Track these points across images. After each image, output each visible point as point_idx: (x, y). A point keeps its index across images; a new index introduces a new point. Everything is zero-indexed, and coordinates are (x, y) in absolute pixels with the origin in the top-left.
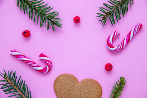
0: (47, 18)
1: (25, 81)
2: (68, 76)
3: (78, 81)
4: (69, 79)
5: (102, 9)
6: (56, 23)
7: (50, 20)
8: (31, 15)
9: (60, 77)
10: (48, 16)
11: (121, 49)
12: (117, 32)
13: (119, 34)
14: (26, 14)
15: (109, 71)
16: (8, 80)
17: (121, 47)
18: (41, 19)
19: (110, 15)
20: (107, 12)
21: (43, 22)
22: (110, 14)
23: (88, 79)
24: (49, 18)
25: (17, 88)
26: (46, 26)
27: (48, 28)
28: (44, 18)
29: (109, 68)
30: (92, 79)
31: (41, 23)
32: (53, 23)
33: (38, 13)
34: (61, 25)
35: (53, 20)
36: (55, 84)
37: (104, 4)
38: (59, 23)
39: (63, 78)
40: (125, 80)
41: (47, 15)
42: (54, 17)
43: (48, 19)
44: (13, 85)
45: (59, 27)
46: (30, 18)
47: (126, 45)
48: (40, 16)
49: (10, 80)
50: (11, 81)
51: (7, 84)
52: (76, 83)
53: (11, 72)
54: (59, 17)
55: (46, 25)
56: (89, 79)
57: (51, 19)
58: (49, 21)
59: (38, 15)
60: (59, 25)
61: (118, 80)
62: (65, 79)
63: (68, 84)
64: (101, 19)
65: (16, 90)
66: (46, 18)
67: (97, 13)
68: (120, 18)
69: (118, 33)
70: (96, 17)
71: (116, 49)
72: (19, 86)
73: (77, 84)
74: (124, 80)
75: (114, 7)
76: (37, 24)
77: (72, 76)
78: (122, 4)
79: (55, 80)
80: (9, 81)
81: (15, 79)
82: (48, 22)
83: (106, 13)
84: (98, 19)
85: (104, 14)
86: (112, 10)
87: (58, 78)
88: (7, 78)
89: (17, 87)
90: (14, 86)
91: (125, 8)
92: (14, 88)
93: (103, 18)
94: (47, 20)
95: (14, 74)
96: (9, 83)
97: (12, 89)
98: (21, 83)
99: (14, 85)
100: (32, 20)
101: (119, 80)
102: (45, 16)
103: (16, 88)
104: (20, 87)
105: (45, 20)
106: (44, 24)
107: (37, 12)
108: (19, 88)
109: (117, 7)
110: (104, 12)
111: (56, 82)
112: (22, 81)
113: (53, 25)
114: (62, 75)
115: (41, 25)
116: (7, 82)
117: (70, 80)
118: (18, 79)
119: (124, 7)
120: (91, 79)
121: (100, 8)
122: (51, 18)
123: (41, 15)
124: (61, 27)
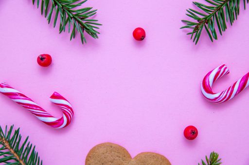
0: (73, 17)
1: (35, 147)
2: (111, 147)
3: (130, 157)
4: (113, 152)
5: (191, 13)
6: (88, 28)
7: (79, 22)
8: (45, 8)
9: (98, 149)
10: (76, 15)
11: (226, 99)
12: (226, 68)
13: (229, 73)
14: (37, 6)
15: (190, 139)
16: (4, 141)
17: (227, 97)
18: (63, 18)
19: (207, 23)
20: (201, 17)
21: (66, 24)
22: (207, 21)
23: (148, 153)
24: (76, 17)
25: (20, 158)
26: (69, 32)
27: (74, 35)
28: (68, 18)
29: (191, 134)
30: (157, 154)
31: (61, 25)
32: (83, 27)
33: (58, 6)
34: (97, 34)
35: (83, 22)
36: (89, 162)
37: (195, 4)
38: (94, 29)
39: (102, 150)
40: (218, 159)
41: (73, 12)
42: (87, 17)
43: (75, 19)
44: (12, 151)
45: (93, 36)
46: (42, 14)
47: (236, 95)
48: (60, 13)
49: (8, 142)
50: (10, 145)
51: (2, 149)
52: (126, 160)
53: (12, 128)
54: (95, 19)
55: (69, 29)
56: (150, 152)
57: (80, 20)
58: (77, 24)
59: (58, 10)
60: (94, 33)
61: (206, 157)
62: (106, 153)
63: (112, 162)
64: (191, 30)
65: (17, 161)
66: (71, 18)
67: (182, 21)
68: (225, 28)
69: (226, 70)
70: (181, 28)
71: (216, 98)
72: (24, 154)
73: (127, 162)
74: (216, 159)
75: (213, 8)
76: (53, 25)
77: (120, 146)
78: (228, 3)
79: (89, 154)
80: (6, 144)
81: (17, 141)
82: (75, 26)
83: (199, 20)
84: (185, 31)
85: (196, 21)
86: (211, 13)
87: (93, 150)
88: (3, 139)
89: (19, 156)
90: (15, 154)
91: (234, 8)
92: (14, 157)
93: (195, 30)
94: (72, 21)
95: (17, 132)
96: (6, 148)
97: (11, 158)
98: (28, 149)
99: (15, 152)
100: (46, 17)
101: (208, 158)
102: (69, 13)
103: (18, 158)
104: (25, 156)
105: (70, 21)
106: (67, 27)
107: (56, 4)
108: (23, 157)
109: (219, 9)
110: (195, 18)
111: (90, 157)
112: (29, 146)
113: (82, 33)
114: (101, 144)
115: (61, 29)
116: (3, 146)
117: (116, 154)
118: (24, 142)
119: (232, 8)
120: (153, 153)
121: (188, 11)
122: (82, 19)
123: (64, 11)
124: (97, 37)
